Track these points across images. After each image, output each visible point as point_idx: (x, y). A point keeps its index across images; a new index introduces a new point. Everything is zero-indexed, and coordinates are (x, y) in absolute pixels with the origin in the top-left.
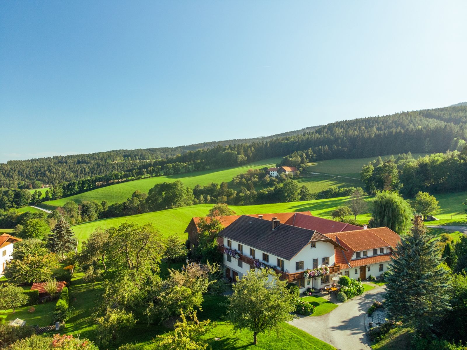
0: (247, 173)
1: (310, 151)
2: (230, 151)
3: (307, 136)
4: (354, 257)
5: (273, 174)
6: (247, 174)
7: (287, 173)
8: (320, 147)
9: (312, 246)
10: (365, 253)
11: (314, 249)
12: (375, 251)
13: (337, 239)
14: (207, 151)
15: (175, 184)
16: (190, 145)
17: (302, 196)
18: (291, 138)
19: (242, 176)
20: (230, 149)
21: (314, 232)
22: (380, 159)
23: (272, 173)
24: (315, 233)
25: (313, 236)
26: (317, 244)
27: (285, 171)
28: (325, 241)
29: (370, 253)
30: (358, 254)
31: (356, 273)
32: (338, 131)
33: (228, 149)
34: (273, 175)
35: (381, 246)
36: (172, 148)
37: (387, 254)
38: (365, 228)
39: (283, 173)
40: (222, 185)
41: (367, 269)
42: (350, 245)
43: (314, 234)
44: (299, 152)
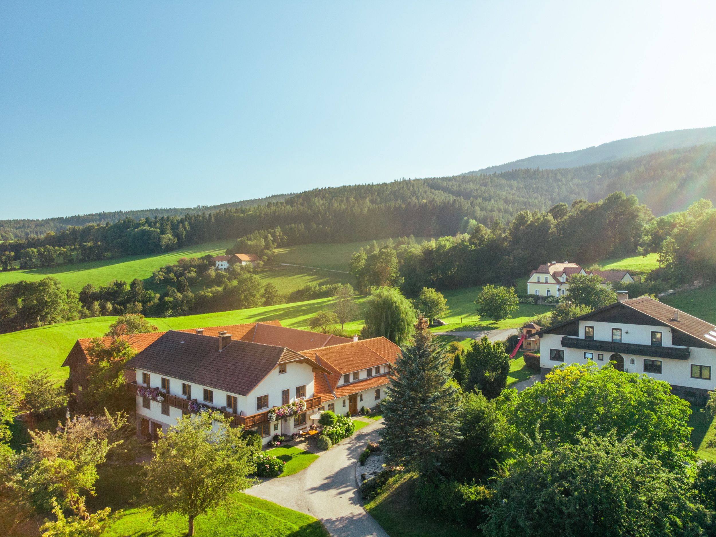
0: (177, 263)
1: (278, 231)
2: (147, 227)
3: (273, 208)
4: (341, 382)
5: (222, 265)
6: (177, 266)
7: (244, 263)
8: (293, 225)
9: (280, 372)
10: (356, 375)
11: (283, 375)
12: (369, 372)
13: (317, 358)
14: (105, 227)
15: (43, 284)
16: (73, 217)
17: (267, 299)
18: (249, 209)
19: (169, 269)
20: (147, 225)
21: (283, 349)
22: (375, 244)
23: (220, 263)
24: (284, 351)
25: (282, 355)
26: (288, 368)
27: (240, 261)
28: (300, 362)
29: (363, 375)
30: (347, 377)
31: (344, 406)
32: (319, 202)
33: (144, 225)
34: (222, 267)
35: (377, 364)
36: (38, 220)
37: (384, 375)
38: (356, 340)
39: (238, 264)
40: (133, 285)
41: (359, 398)
42: (334, 365)
43: (283, 353)
44: (263, 232)
